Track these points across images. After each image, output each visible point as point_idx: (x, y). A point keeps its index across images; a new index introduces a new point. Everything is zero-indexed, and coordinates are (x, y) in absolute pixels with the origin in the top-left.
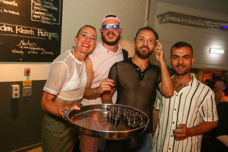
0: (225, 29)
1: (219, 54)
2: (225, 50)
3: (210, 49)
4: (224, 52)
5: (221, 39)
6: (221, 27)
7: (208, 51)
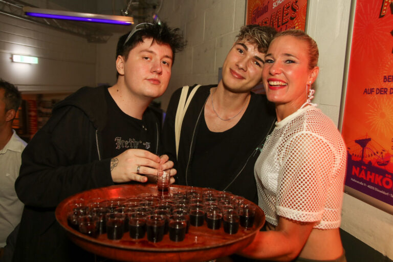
0: (33, 18)
1: (30, 64)
2: (38, 57)
3: (12, 55)
4: (39, 61)
5: (28, 38)
6: (27, 13)
7: (8, 57)
